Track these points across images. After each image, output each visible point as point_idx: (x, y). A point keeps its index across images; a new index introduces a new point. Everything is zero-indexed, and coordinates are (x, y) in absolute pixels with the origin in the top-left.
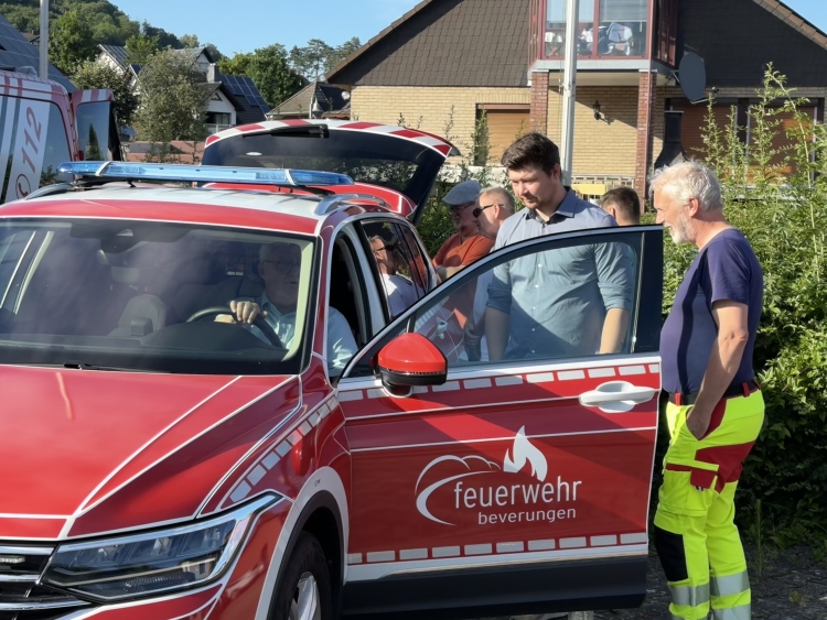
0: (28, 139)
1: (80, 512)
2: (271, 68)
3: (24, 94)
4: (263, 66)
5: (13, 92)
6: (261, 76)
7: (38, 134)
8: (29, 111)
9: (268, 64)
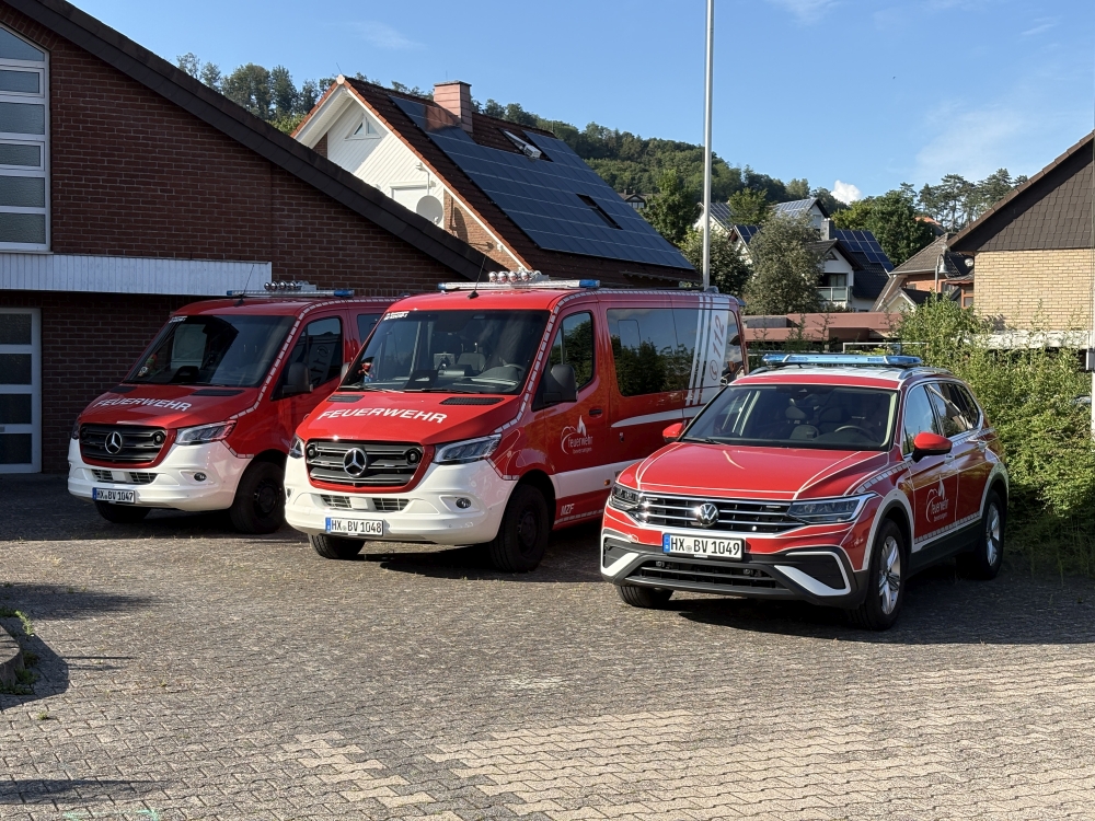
0: (717, 336)
1: (800, 491)
2: (895, 218)
3: (715, 307)
4: (886, 217)
5: (708, 306)
6: (883, 228)
7: (722, 332)
8: (717, 317)
9: (891, 214)
